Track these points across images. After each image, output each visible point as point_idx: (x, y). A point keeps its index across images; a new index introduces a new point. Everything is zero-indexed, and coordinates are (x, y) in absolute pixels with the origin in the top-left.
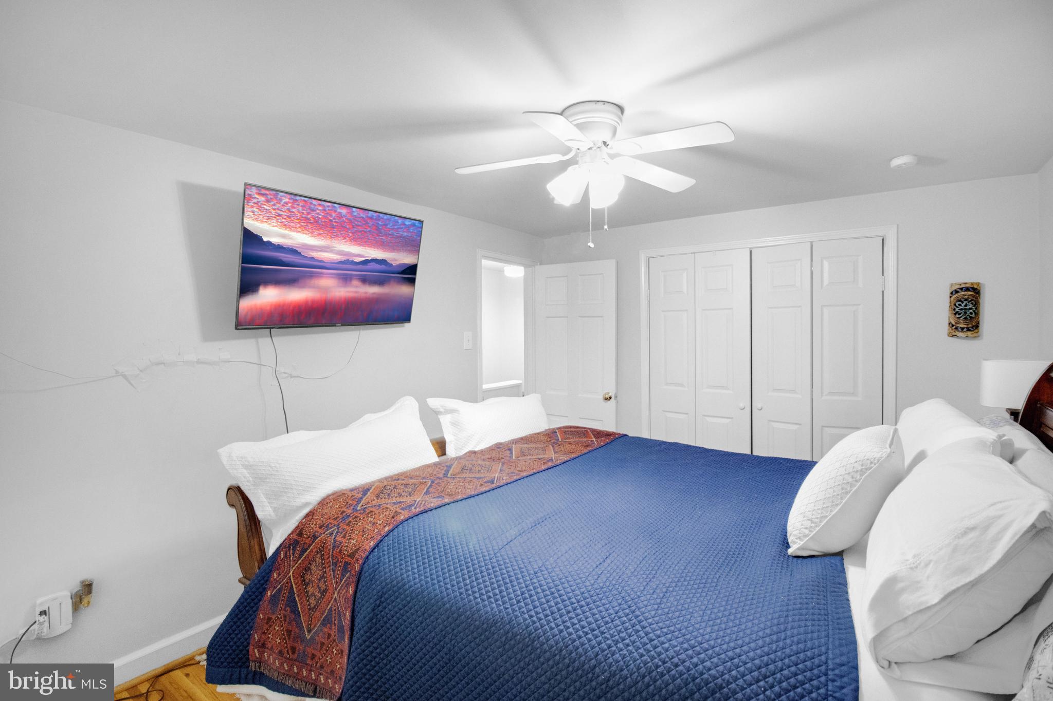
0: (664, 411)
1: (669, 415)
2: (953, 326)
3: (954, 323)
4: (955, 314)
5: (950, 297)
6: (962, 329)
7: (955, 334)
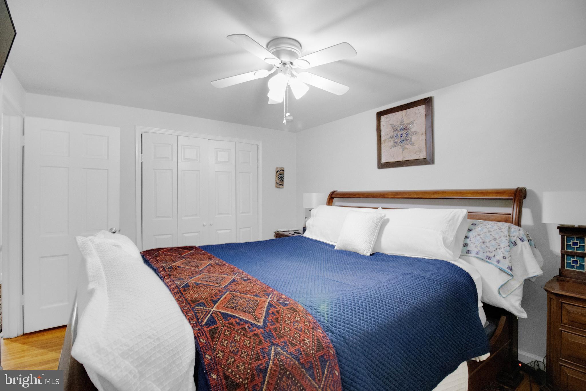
0: (154, 235)
1: (157, 237)
2: (278, 184)
3: (278, 183)
4: (279, 179)
5: (277, 173)
6: (281, 185)
7: (279, 187)
